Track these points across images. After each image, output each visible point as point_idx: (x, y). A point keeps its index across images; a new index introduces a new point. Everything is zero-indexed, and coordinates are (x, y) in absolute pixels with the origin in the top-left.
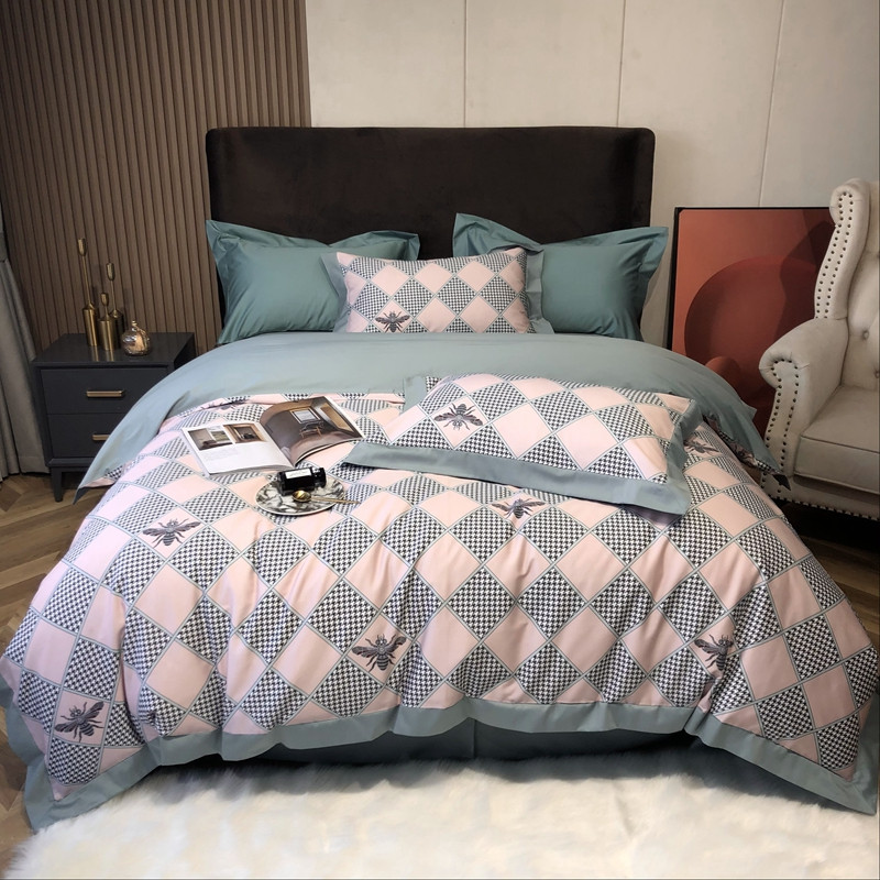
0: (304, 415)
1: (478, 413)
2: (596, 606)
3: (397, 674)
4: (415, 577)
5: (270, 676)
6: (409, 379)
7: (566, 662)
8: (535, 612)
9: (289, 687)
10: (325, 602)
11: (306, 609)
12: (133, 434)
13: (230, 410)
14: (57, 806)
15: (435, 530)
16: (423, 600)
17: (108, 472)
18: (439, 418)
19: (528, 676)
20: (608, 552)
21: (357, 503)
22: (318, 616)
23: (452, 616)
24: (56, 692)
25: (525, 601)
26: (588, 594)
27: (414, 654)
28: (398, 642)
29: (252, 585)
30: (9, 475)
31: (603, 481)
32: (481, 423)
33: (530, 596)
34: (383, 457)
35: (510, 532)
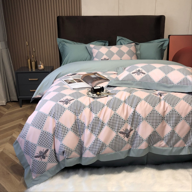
0: (93, 76)
1: (144, 71)
2: (185, 119)
3: (131, 139)
4: (135, 112)
5: (97, 140)
6: (118, 68)
7: (177, 135)
8: (169, 121)
9: (102, 143)
10: (111, 119)
11: (106, 121)
12: (46, 84)
13: (73, 76)
14: (34, 180)
15: (139, 100)
16: (138, 118)
17: (40, 94)
18: (133, 73)
19: (167, 139)
20: (188, 104)
21: (115, 94)
22: (109, 123)
23: (146, 123)
24: (35, 146)
25: (166, 118)
26: (183, 116)
27: (136, 134)
28: (131, 130)
29: (90, 115)
30: (7, 102)
31: (182, 87)
32: (145, 74)
33: (167, 117)
34: (119, 84)
35: (160, 100)
